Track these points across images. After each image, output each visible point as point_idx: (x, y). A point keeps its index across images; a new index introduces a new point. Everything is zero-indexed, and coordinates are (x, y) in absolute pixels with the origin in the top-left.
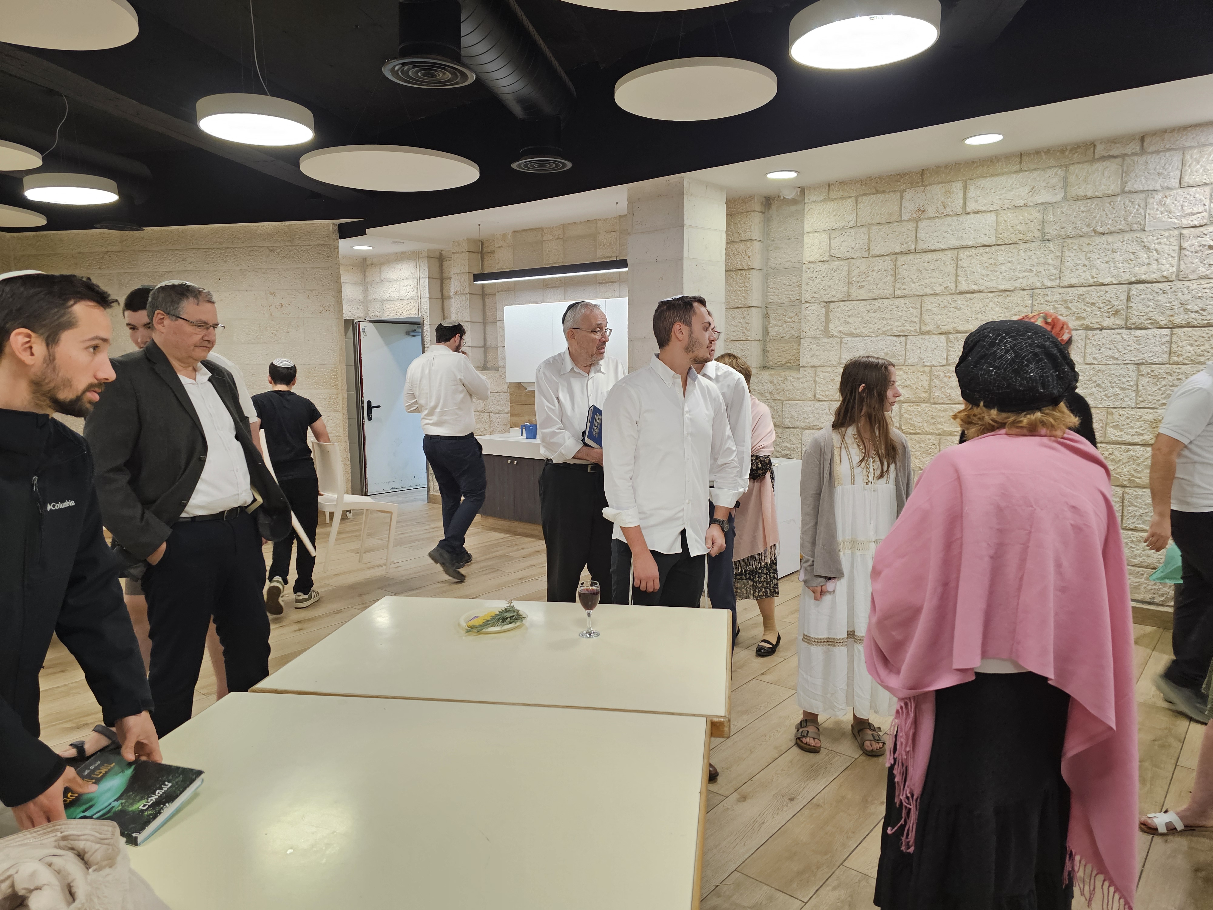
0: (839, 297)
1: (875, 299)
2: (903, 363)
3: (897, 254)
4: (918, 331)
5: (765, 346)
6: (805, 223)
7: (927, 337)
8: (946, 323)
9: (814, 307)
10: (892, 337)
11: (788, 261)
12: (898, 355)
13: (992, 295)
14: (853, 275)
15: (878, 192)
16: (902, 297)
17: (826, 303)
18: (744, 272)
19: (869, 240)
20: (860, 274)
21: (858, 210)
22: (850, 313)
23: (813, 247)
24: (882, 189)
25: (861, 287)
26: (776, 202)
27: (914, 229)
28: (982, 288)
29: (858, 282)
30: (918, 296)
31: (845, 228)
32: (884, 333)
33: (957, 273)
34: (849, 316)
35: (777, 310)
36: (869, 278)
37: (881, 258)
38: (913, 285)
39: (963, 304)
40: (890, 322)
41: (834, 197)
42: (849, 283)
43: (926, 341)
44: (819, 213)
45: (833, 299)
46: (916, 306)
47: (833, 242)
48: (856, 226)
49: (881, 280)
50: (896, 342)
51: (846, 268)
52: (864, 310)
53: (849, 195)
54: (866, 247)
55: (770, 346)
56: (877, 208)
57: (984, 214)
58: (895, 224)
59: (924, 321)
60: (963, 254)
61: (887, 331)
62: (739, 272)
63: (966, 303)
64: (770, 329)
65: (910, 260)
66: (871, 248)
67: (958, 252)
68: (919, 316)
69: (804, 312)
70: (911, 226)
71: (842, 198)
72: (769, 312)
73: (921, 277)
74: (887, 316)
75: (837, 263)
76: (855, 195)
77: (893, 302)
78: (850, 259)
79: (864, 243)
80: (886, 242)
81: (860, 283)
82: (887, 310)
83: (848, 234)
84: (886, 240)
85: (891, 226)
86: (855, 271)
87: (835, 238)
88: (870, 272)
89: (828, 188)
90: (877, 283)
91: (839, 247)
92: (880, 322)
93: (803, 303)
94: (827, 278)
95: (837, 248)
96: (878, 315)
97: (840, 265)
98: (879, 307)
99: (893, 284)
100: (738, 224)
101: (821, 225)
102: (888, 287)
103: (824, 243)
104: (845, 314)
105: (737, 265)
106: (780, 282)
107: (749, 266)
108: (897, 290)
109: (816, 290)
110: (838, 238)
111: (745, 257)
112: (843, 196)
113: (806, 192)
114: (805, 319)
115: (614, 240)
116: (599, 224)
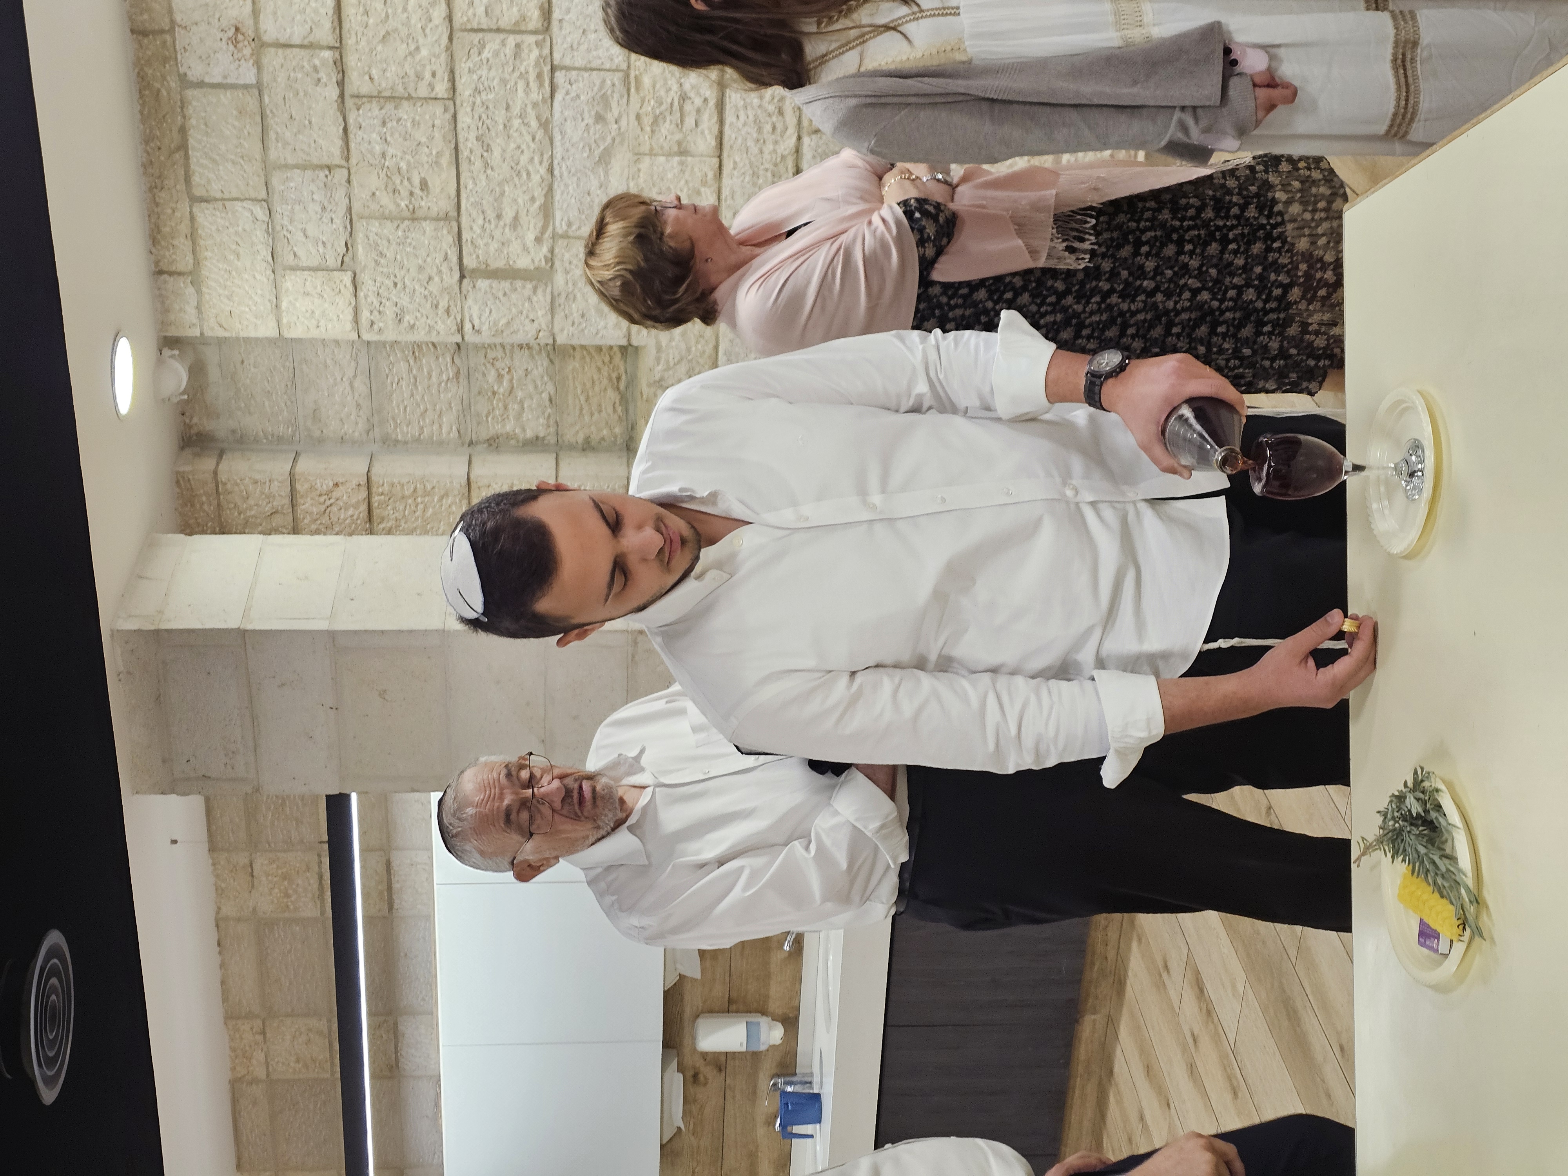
0: (447, 240)
1: (456, 148)
2: (621, 74)
3: (342, 95)
4: (540, 37)
5: (571, 447)
6: (253, 334)
7: (556, 15)
9: (474, 309)
10: (556, 104)
11: (352, 387)
12: (601, 88)
14: (392, 207)
15: (183, 147)
16: (453, 81)
17: (462, 277)
18: (376, 499)
19: (303, 167)
20: (390, 189)
21: (227, 196)
22: (491, 214)
23: (317, 313)
24: (175, 134)
25: (424, 185)
26: (195, 419)
27: (280, 51)
29: (411, 194)
30: (450, 39)
31: (271, 229)
32: (545, 125)
34: (499, 217)
35: (478, 415)
36: (403, 165)
37: (351, 136)
38: (424, 52)
40: (516, 110)
41: (190, 258)
42: (414, 217)
43: (567, 18)
44: (229, 298)
45: (454, 259)
46: (476, 42)
47: (304, 262)
48: (267, 201)
49: (407, 136)
50: (567, 93)
51: (375, 226)
52: (483, 177)
53: (187, 221)
54: (322, 174)
55: (573, 434)
56: (223, 147)
58: (266, 99)
59: (517, 23)
61: (538, 118)
62: (376, 512)
64: (529, 434)
65: (360, 60)
66: (325, 160)
68: (502, 36)
69: (486, 337)
70: (273, 59)
71: (193, 237)
72: (484, 435)
73: (404, 32)
74: (500, 116)
75: (360, 250)
76: (187, 204)
77: (465, 105)
78: (351, 214)
79: (313, 181)
80: (310, 123)
81: (413, 190)
82: (484, 117)
83: (286, 222)
84: (307, 122)
85: (271, 111)
86: (382, 203)
87: (295, 255)
88: (387, 164)
89: (165, 276)
90: (415, 144)
91: (320, 244)
92: (515, 134)
93: (463, 339)
94: (398, 275)
95: (321, 250)
96: (498, 141)
97: (366, 241)
98: (477, 139)
99: (419, 104)
100: (249, 517)
101: (260, 292)
102: (427, 117)
103: (307, 284)
104: (493, 226)
105: (355, 517)
106: (405, 408)
107: (359, 485)
108: (434, 93)
109: (429, 305)
110: (295, 249)
111: (335, 495)
112: (189, 237)
113: (173, 332)
114: (505, 334)
115: (274, 866)
116: (229, 910)
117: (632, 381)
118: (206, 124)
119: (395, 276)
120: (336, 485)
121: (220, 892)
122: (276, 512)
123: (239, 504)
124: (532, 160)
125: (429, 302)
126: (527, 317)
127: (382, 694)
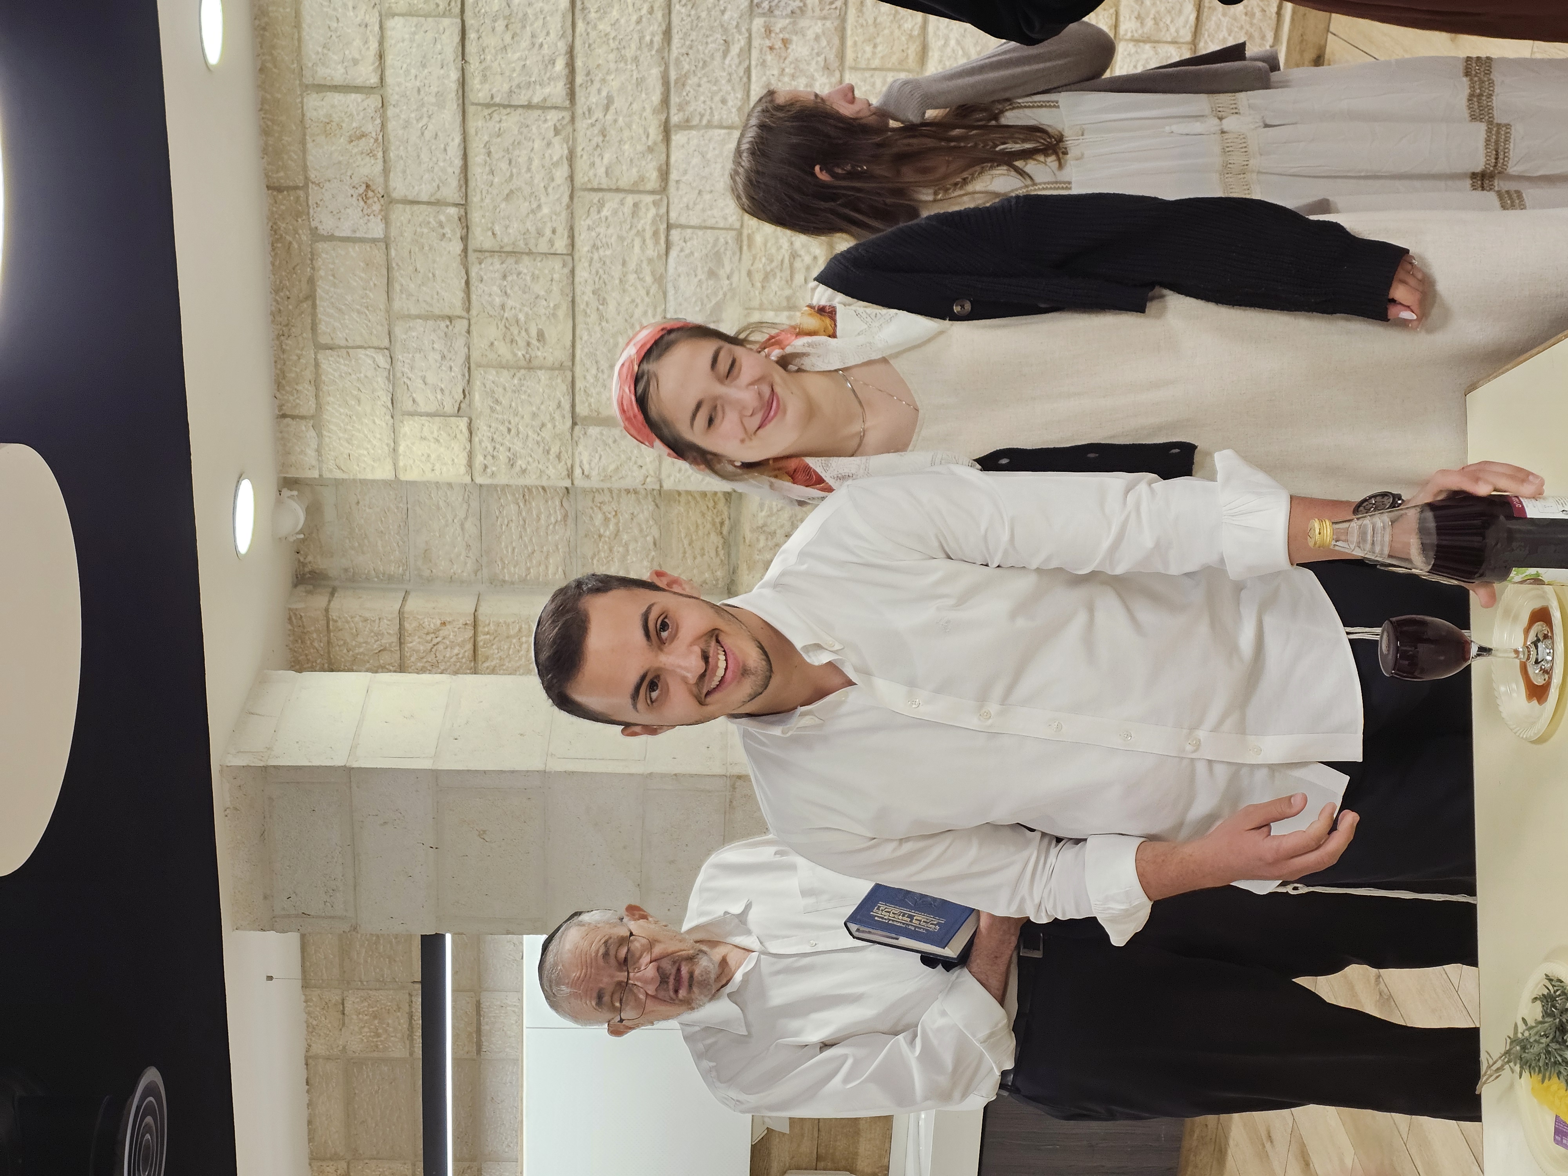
0: (562, 388)
1: (573, 301)
2: (734, 233)
3: (465, 250)
4: (658, 197)
6: (369, 476)
7: (674, 176)
8: (641, 131)
9: (584, 454)
10: (671, 260)
11: (463, 528)
12: (715, 244)
13: (580, 26)
14: (509, 356)
15: (311, 297)
16: (572, 237)
17: (574, 424)
18: (481, 638)
19: (425, 317)
20: (508, 340)
21: (350, 344)
23: (433, 456)
24: (304, 285)
25: (541, 336)
27: (408, 207)
28: (562, 46)
29: (528, 344)
30: (571, 197)
31: (392, 377)
32: (660, 279)
33: (522, 106)
35: (584, 556)
36: (521, 317)
37: (473, 289)
38: (546, 210)
39: (599, 91)
40: (632, 266)
41: (312, 403)
42: (530, 366)
43: (684, 179)
44: (349, 441)
45: (567, 406)
46: (595, 201)
47: (423, 408)
48: (389, 349)
49: (526, 289)
50: (682, 250)
51: (492, 375)
52: (597, 329)
53: (312, 368)
54: (443, 325)
56: (349, 298)
57: (386, 45)
58: (393, 253)
59: (635, 183)
60: (479, 91)
61: (653, 273)
62: (481, 651)
63: (597, 85)
65: (483, 216)
66: (447, 311)
67: (473, 104)
68: (621, 195)
69: (595, 482)
70: (400, 215)
71: (317, 383)
73: (527, 190)
74: (616, 271)
75: (477, 397)
76: (312, 352)
77: (583, 260)
78: (469, 363)
79: (434, 330)
80: (434, 276)
81: (531, 340)
82: (601, 271)
83: (406, 370)
84: (431, 275)
85: (397, 265)
86: (500, 352)
87: (414, 401)
88: (506, 315)
89: (288, 420)
90: (534, 297)
91: (438, 391)
92: (631, 289)
93: (572, 484)
94: (512, 421)
95: (439, 397)
96: (614, 294)
97: (483, 388)
98: (594, 293)
99: (539, 259)
100: (358, 654)
101: (378, 436)
102: (546, 271)
103: (425, 429)
105: (460, 656)
106: (514, 549)
107: (466, 624)
108: (554, 248)
109: (540, 450)
110: (414, 395)
111: (442, 633)
112: (313, 382)
113: (292, 474)
114: (613, 479)
115: (366, 1004)
116: (319, 1048)
117: (735, 526)
118: (333, 276)
119: (510, 422)
120: (444, 624)
121: (311, 1029)
122: (384, 650)
123: (348, 640)
124: (645, 313)
125: (541, 448)
126: (636, 463)
127: (482, 834)
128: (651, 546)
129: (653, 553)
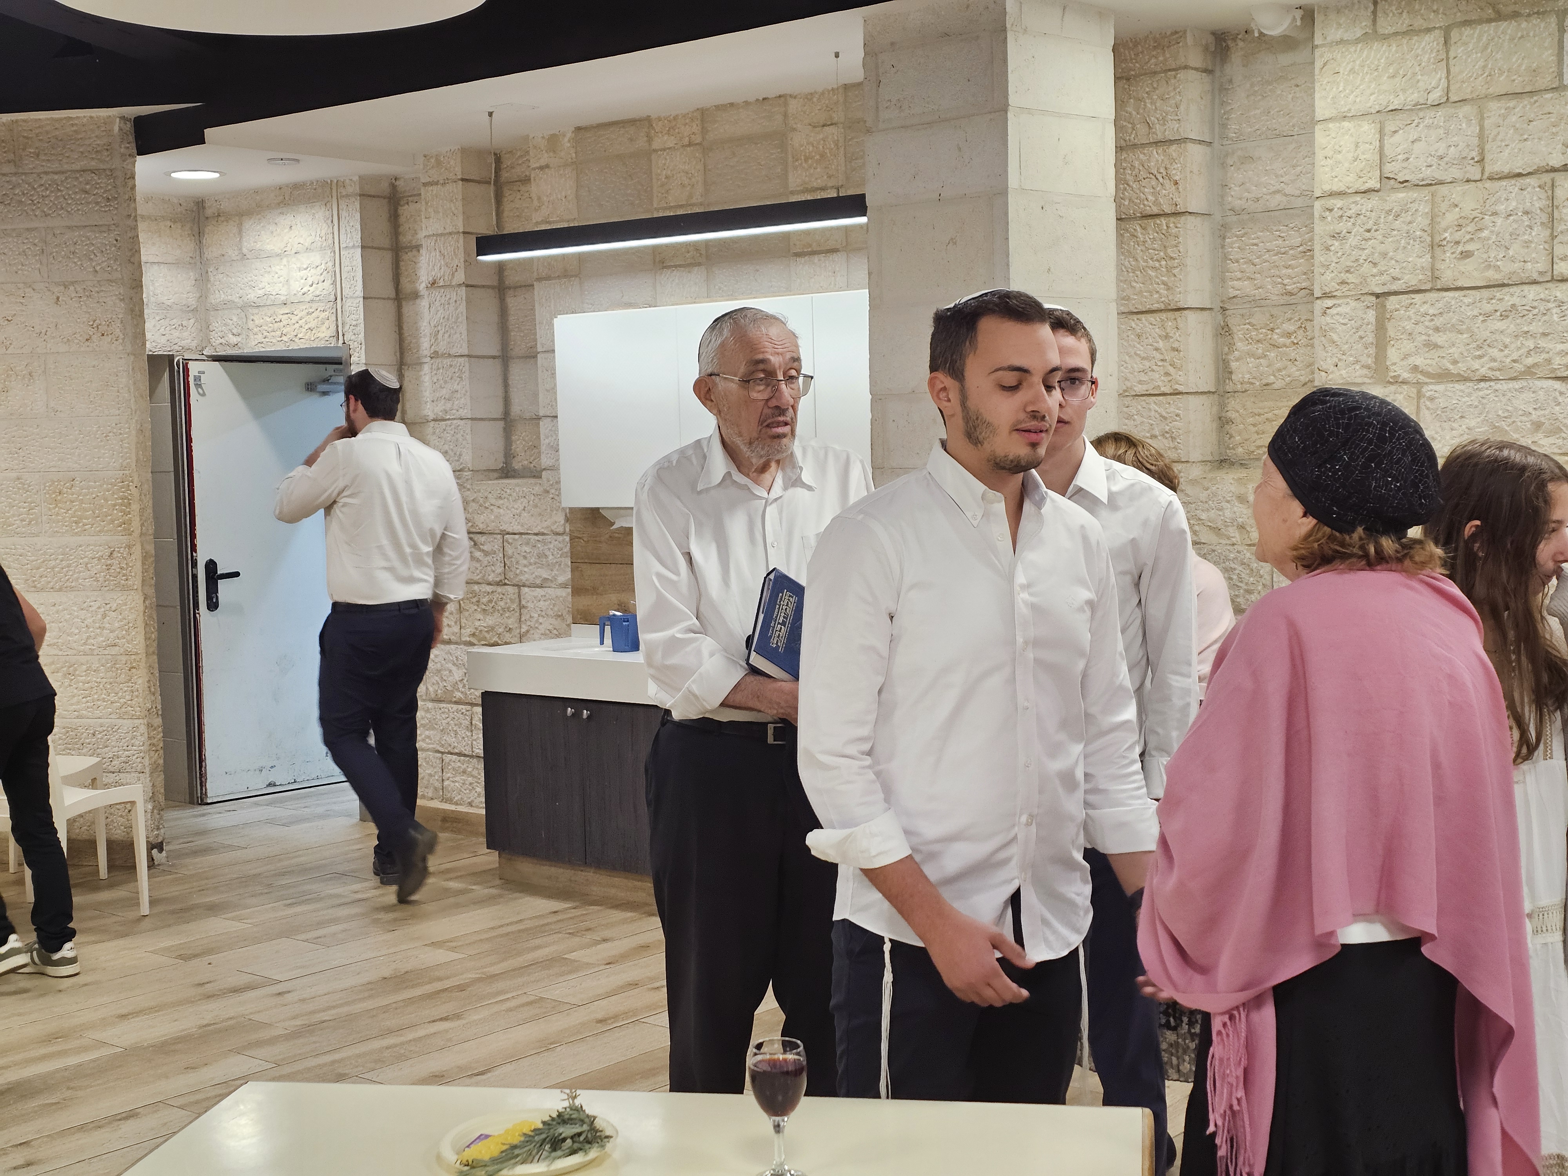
0: (1413, 280)
1: (1503, 285)
3: (1554, 170)
5: (1222, 406)
6: (1317, 96)
9: (1346, 308)
10: (1550, 382)
11: (1275, 192)
14: (1443, 224)
15: (1500, 17)
17: (1377, 296)
18: (1163, 221)
19: (1481, 136)
20: (1461, 221)
21: (1451, 62)
22: (1439, 321)
23: (1339, 157)
24: (1511, 8)
25: (1466, 255)
26: (1241, 44)
29: (1458, 243)
31: (1418, 107)
32: (1529, 372)
34: (1437, 329)
35: (1251, 315)
36: (1486, 233)
37: (1513, 181)
40: (1543, 343)
41: (1389, 30)
42: (1435, 246)
44: (1352, 71)
45: (1394, 287)
47: (1388, 141)
48: (1446, 101)
49: (1514, 235)
50: (1561, 393)
51: (1424, 208)
52: (1476, 312)
53: (1425, 25)
54: (1474, 154)
55: (1235, 408)
56: (1499, 56)
58: (1549, 96)
61: (1536, 365)
62: (1151, 222)
64: (1234, 365)
66: (1488, 157)
69: (1319, 320)
71: (1411, 32)
72: (1231, 321)
74: (1536, 327)
75: (1401, 195)
76: (1442, 24)
77: (1547, 292)
78: (1435, 184)
79: (1468, 146)
80: (1525, 140)
81: (1461, 245)
82: (1535, 311)
83: (1427, 121)
84: (1526, 137)
85: (1536, 101)
86: (1447, 214)
87: (1395, 132)
88: (1487, 217)
89: (1372, 7)
90: (1507, 244)
91: (1406, 156)
92: (1519, 343)
93: (1317, 298)
94: (1378, 232)
95: (1400, 157)
96: (1512, 326)
97: (1410, 200)
98: (1513, 306)
99: (1547, 246)
100: (1145, 102)
101: (1358, 100)
102: (1534, 255)
103: (1367, 145)
104: (1427, 323)
105: (1146, 202)
107: (1177, 205)
108: (1558, 261)
109: (1349, 264)
110: (1401, 132)
111: (1167, 182)
112: (1411, 28)
113: (1318, 18)
114: (1323, 338)
115: (833, 146)
116: (794, 106)
118: (1522, 37)
119: (1376, 230)
120: (1176, 183)
121: (809, 97)
122: (1150, 127)
123: (1157, 92)
124: (1494, 360)
125: (1352, 264)
128: (1264, 381)
129: (1258, 384)
